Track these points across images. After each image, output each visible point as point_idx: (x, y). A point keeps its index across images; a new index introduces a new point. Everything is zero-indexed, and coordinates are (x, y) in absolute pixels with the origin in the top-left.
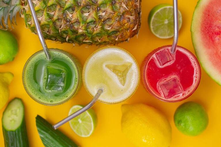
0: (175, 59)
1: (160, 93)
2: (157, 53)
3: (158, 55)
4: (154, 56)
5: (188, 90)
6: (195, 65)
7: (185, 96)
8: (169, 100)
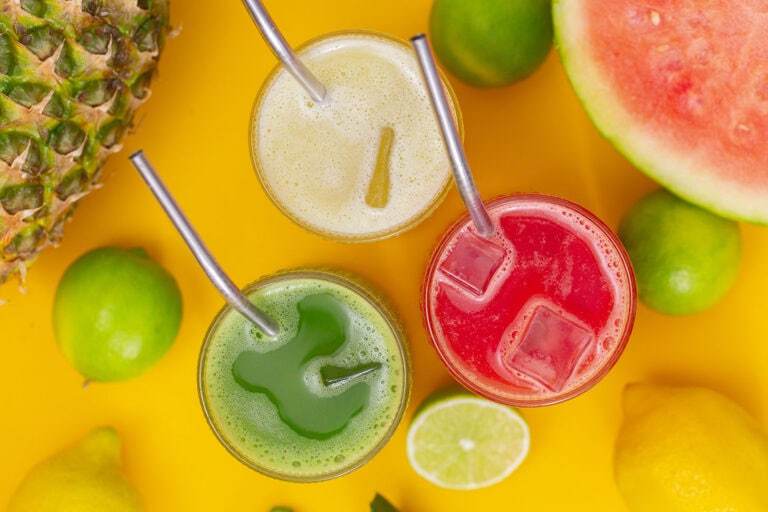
0: (510, 247)
1: (525, 385)
2: (443, 264)
3: (448, 269)
4: (439, 277)
5: (614, 321)
6: (587, 228)
7: (613, 347)
8: (567, 389)
